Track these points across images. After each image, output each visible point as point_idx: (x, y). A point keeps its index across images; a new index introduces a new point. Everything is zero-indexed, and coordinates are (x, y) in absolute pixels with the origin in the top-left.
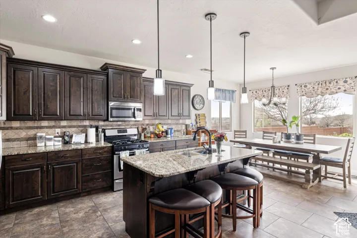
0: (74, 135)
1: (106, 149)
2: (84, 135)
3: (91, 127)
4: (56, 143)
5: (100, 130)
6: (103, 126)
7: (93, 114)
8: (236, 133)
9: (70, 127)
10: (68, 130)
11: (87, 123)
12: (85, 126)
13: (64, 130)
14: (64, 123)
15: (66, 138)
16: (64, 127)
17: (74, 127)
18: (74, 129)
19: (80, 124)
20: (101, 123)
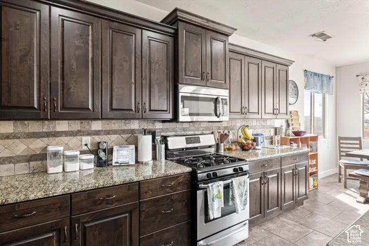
0: (115, 148)
1: (181, 179)
2: (133, 147)
3: (145, 132)
4: (86, 166)
5: (158, 138)
6: (162, 130)
7: (152, 109)
8: (341, 141)
9: (108, 132)
10: (104, 138)
11: (135, 125)
12: (132, 131)
13: (97, 139)
14: (97, 125)
15: (102, 154)
16: (97, 133)
17: (115, 132)
18: (114, 137)
19: (125, 128)
20: (158, 126)
